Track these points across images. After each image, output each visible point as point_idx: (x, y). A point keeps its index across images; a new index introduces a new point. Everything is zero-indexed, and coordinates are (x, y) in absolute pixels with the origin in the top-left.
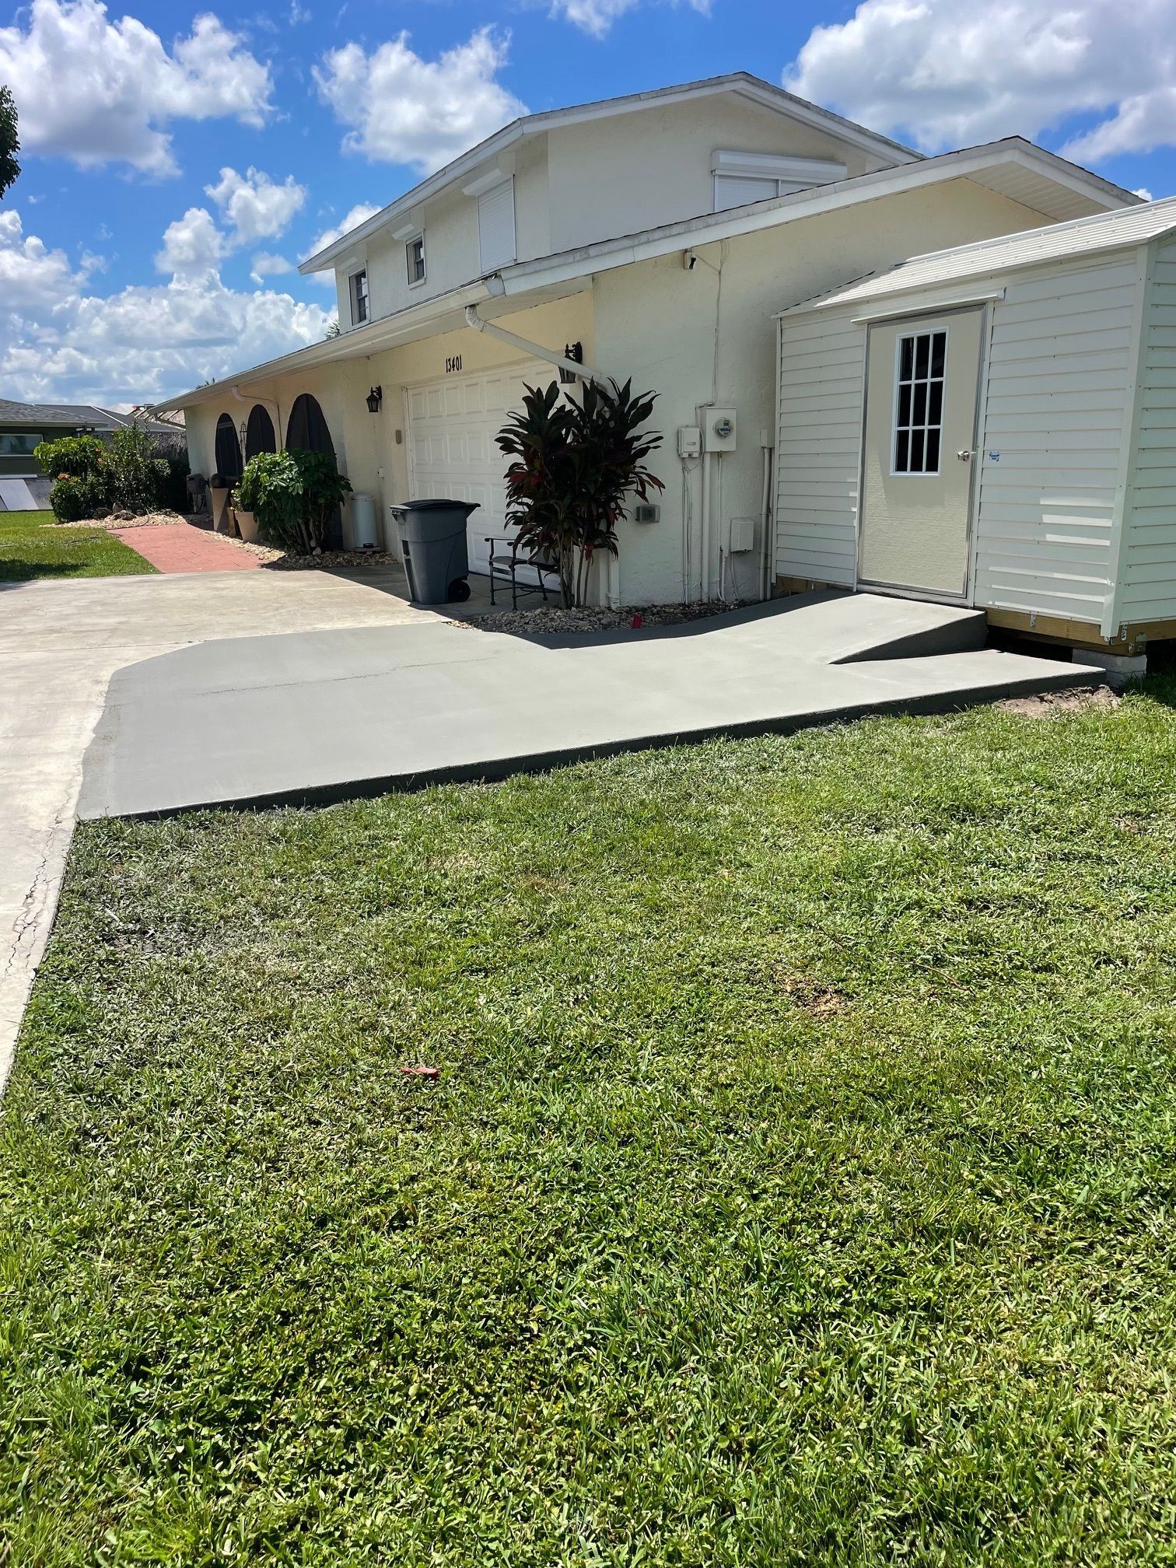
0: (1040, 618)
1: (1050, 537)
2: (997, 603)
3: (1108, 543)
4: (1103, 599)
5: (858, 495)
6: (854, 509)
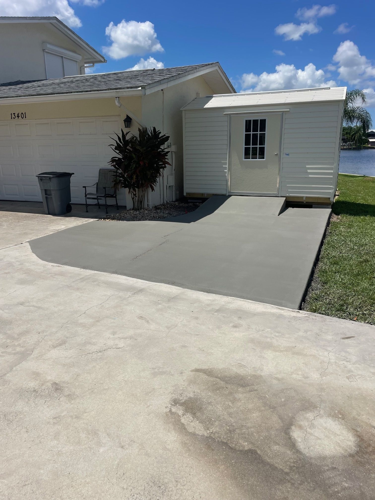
0: (307, 198)
1: (310, 176)
2: (290, 195)
3: (332, 177)
4: (330, 191)
5: (227, 166)
6: (225, 171)
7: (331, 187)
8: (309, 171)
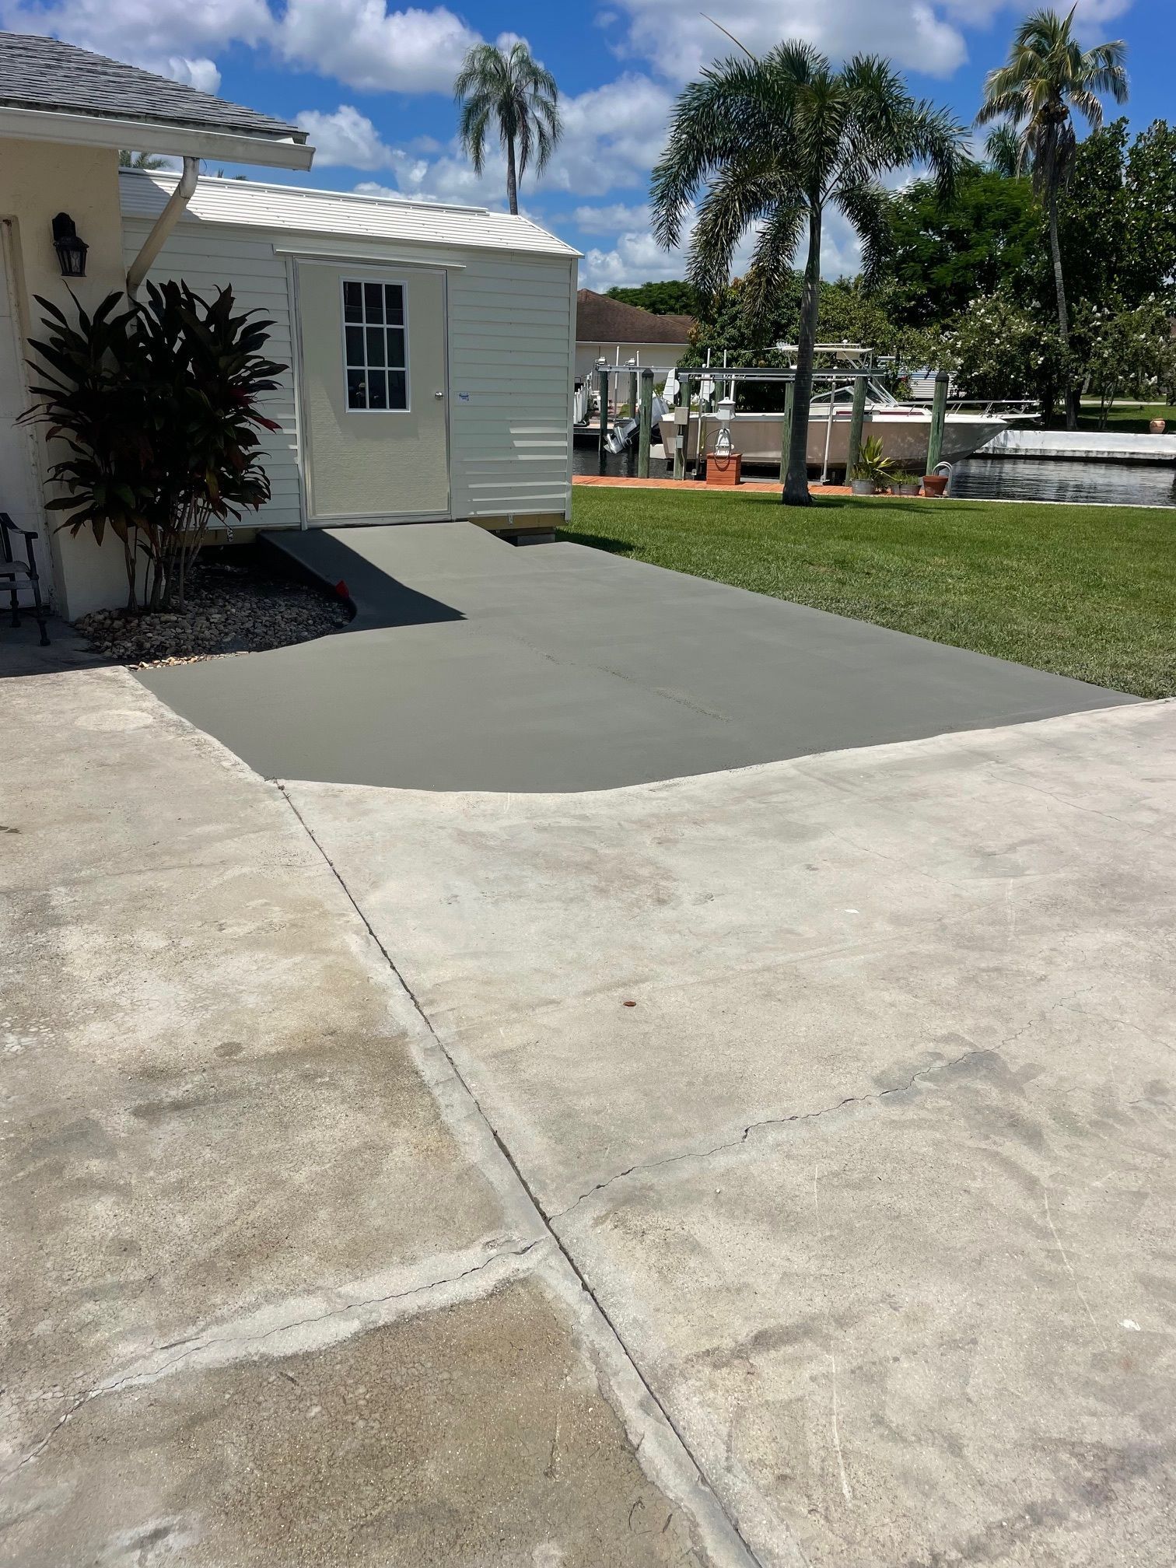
0: (516, 517)
1: (520, 458)
2: (478, 513)
3: (562, 457)
4: (564, 495)
5: (297, 431)
6: (292, 447)
7: (565, 484)
8: (518, 444)
